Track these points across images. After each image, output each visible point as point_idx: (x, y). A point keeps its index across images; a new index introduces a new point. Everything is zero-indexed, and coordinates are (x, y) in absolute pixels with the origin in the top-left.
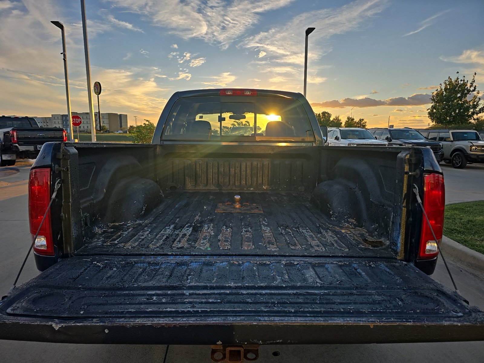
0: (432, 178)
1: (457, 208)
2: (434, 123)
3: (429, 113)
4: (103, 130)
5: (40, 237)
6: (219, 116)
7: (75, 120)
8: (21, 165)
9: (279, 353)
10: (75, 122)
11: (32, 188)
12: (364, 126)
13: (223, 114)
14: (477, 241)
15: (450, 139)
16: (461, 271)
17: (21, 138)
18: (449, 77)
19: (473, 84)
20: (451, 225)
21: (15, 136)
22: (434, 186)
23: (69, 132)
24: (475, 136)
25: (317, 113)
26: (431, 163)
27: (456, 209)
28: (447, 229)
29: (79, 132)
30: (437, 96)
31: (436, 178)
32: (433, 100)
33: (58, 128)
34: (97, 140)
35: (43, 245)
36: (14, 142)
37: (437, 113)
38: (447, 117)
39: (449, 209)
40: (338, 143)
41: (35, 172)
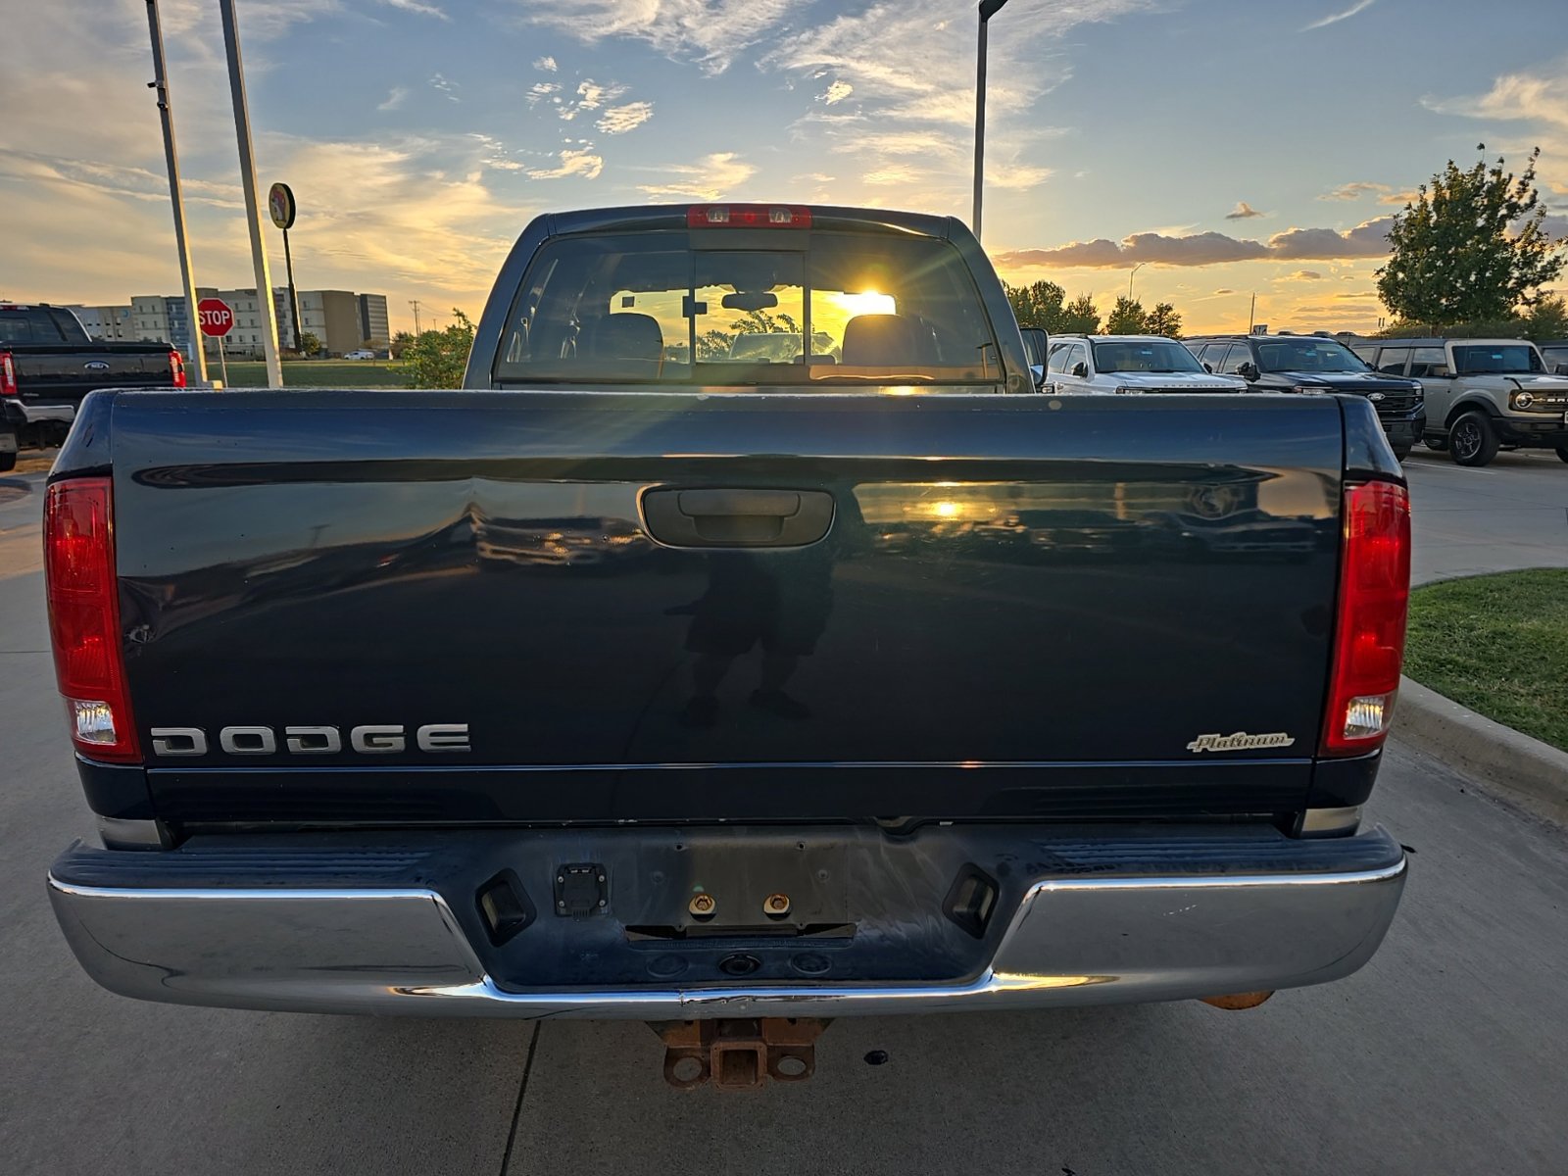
0: (1372, 495)
1: (1460, 593)
2: (1397, 318)
3: (1381, 283)
4: (306, 347)
5: (94, 706)
6: (684, 297)
7: (211, 315)
8: (34, 471)
9: (887, 1056)
10: (210, 323)
11: (54, 545)
12: (1172, 330)
13: (697, 291)
14: (1518, 698)
15: (1444, 370)
16: (1462, 791)
17: (29, 377)
18: (1451, 163)
19: (1528, 185)
20: (1437, 648)
21: (7, 373)
22: (1377, 522)
23: (191, 357)
24: (1527, 360)
25: (1016, 288)
26: (1369, 448)
27: (1456, 596)
28: (1425, 660)
29: (228, 355)
30: (1410, 225)
31: (1385, 496)
32: (1397, 239)
33: (153, 343)
34: (284, 384)
35: (103, 731)
36: (8, 392)
37: (1407, 283)
38: (1441, 296)
39: (1435, 598)
40: (1085, 387)
41: (60, 492)
